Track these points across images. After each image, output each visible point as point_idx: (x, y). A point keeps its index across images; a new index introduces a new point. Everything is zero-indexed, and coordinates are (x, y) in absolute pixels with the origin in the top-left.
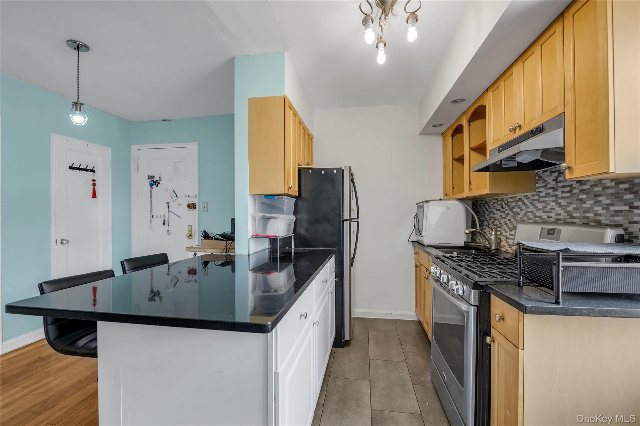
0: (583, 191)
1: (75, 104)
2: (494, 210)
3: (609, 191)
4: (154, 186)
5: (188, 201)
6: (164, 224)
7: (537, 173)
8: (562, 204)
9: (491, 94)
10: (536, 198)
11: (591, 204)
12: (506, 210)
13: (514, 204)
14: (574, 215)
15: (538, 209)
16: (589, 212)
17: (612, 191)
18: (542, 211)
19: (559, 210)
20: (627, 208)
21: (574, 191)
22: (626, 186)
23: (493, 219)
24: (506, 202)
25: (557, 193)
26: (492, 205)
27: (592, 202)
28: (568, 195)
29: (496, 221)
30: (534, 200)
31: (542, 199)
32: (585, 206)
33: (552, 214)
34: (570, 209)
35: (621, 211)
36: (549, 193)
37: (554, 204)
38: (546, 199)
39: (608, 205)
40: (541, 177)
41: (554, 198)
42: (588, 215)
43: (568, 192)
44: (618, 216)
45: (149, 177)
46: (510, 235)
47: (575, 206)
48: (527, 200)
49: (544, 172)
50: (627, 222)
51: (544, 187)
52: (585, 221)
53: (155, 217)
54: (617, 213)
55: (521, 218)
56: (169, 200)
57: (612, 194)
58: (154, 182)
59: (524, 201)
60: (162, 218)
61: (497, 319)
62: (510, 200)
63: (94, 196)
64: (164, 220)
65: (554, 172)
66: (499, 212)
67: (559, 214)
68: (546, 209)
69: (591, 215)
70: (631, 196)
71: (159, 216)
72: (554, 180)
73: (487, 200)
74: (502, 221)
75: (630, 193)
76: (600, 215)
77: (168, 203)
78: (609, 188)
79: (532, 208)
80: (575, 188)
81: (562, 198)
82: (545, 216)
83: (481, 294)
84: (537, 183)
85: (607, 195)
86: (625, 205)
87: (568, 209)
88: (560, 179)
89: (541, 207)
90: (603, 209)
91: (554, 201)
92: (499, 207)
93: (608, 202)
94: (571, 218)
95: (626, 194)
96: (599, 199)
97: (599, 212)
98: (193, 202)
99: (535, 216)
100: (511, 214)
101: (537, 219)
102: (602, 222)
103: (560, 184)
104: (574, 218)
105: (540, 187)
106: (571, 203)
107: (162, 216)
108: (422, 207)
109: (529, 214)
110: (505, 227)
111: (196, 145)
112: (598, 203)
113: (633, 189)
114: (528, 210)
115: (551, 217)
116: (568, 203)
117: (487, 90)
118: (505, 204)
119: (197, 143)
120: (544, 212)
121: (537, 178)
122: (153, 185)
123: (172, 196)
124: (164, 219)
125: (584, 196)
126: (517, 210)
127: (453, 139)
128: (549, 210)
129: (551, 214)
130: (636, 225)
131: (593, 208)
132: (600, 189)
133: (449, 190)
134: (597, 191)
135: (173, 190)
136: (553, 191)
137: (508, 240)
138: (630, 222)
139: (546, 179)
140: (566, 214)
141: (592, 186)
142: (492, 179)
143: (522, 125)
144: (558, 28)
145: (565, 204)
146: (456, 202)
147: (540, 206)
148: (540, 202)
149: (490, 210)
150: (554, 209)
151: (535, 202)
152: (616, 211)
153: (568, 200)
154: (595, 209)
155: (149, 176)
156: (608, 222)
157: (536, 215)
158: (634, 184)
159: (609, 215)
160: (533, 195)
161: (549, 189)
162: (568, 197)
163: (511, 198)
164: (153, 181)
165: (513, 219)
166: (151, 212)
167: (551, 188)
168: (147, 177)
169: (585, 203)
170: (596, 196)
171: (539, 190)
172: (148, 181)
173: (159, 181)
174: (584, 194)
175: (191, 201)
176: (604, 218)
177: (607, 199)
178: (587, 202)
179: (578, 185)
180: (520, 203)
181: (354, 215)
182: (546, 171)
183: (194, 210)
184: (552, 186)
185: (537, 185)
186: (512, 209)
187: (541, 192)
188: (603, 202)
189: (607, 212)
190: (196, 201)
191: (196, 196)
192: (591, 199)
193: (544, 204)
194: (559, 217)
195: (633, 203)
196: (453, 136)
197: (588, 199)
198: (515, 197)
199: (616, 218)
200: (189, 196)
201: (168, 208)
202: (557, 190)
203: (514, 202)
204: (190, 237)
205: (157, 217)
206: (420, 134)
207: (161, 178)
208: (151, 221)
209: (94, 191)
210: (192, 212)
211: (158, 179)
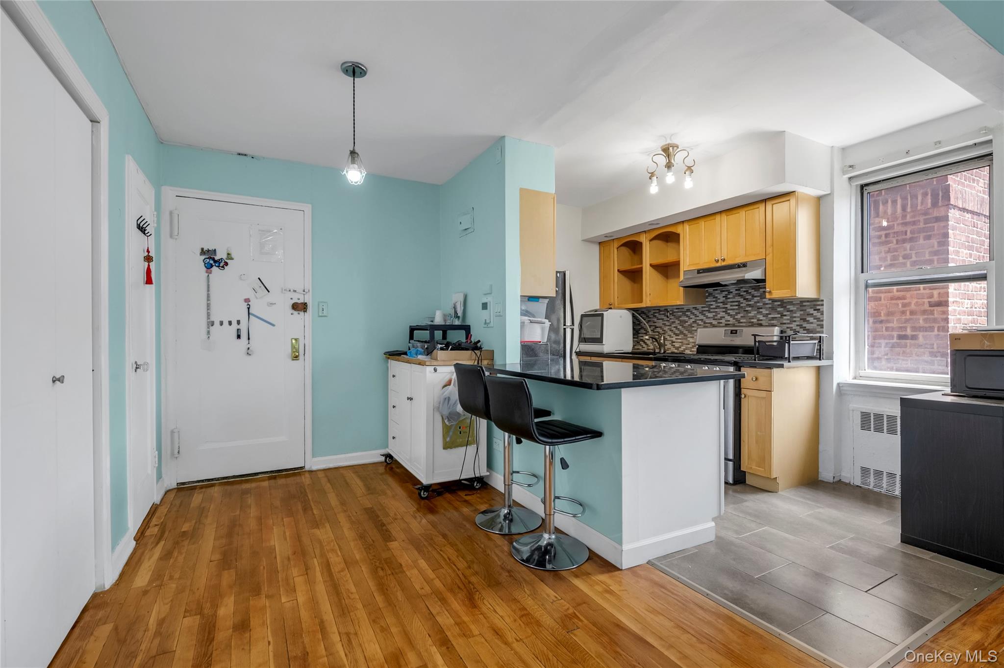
0: (749, 305)
1: (352, 153)
2: (655, 320)
3: (767, 306)
4: (215, 269)
5: (291, 299)
6: (239, 337)
7: (707, 290)
8: (731, 314)
9: (687, 227)
10: (707, 309)
11: (755, 314)
12: (670, 319)
13: (681, 314)
14: (741, 321)
15: (707, 317)
16: (753, 319)
17: (770, 306)
18: (712, 319)
19: (728, 318)
20: (779, 316)
21: (742, 305)
22: (779, 303)
23: (654, 327)
24: (671, 312)
25: (726, 306)
26: (652, 315)
27: (756, 312)
28: (737, 307)
29: (657, 329)
30: (705, 311)
31: (712, 310)
32: (749, 315)
33: (723, 321)
34: (739, 316)
35: (776, 318)
36: (719, 306)
37: (724, 313)
38: (716, 310)
39: (767, 314)
40: (712, 294)
41: (724, 310)
42: (752, 320)
43: (736, 305)
44: (773, 320)
45: (203, 252)
46: (676, 339)
47: (742, 315)
48: (696, 311)
49: (714, 290)
50: (779, 323)
51: (714, 301)
52: (750, 324)
53: (217, 323)
54: (773, 318)
55: (689, 325)
56: (250, 295)
57: (770, 308)
58: (215, 261)
59: (693, 312)
60: (235, 325)
61: (754, 380)
62: (677, 310)
63: (149, 280)
64: (238, 330)
65: (724, 291)
66: (661, 321)
67: (729, 321)
68: (716, 318)
69: (755, 321)
70: (782, 309)
71: (226, 323)
72: (723, 297)
73: (643, 310)
74: (666, 328)
75: (782, 307)
76: (761, 320)
77: (247, 300)
78: (767, 304)
79: (701, 317)
80: (742, 303)
81: (731, 309)
84: (707, 298)
85: (766, 309)
86: (778, 314)
87: (736, 317)
88: (729, 296)
89: (712, 316)
90: (764, 316)
91: (723, 312)
92: (662, 317)
93: (767, 312)
94: (738, 323)
95: (779, 308)
96: (761, 310)
97: (761, 319)
98: (301, 301)
99: (705, 323)
100: (677, 322)
101: (707, 325)
102: (763, 324)
103: (729, 300)
104: (742, 323)
105: (711, 301)
106: (739, 313)
107: (234, 323)
108: (601, 316)
109: (698, 322)
110: (670, 333)
111: (308, 208)
112: (760, 313)
113: (783, 305)
114: (698, 318)
115: (721, 323)
116: (736, 313)
117: (683, 222)
118: (670, 314)
119: (310, 206)
120: (714, 319)
121: (707, 294)
122: (212, 266)
123: (257, 288)
124: (239, 327)
125: (750, 309)
126: (684, 318)
127: (618, 251)
128: (719, 318)
129: (721, 321)
130: (784, 325)
131: (756, 316)
132: (762, 304)
133: (614, 300)
134: (759, 306)
135: (259, 278)
136: (723, 304)
137: (674, 344)
138: (781, 324)
139: (716, 296)
140: (735, 320)
141: (755, 302)
144: (762, 206)
145: (734, 313)
146: (625, 311)
147: (710, 315)
148: (709, 311)
149: (649, 319)
150: (724, 317)
151: (704, 312)
152: (772, 318)
153: (737, 311)
154: (758, 316)
155: (202, 249)
156: (767, 324)
157: (707, 322)
158: (784, 303)
159: (767, 320)
160: (703, 307)
161: (719, 303)
162: (737, 309)
163: (677, 309)
164: (213, 259)
165: (680, 326)
166: (208, 315)
167: (721, 302)
168: (200, 251)
169: (750, 313)
170: (758, 308)
171: (709, 303)
172: (199, 261)
173: (226, 261)
174: (750, 307)
175: (299, 298)
176: (764, 322)
177: (766, 310)
178: (752, 312)
179: (745, 301)
180: (688, 313)
181: (570, 323)
182: (717, 290)
183: (302, 313)
184: (722, 301)
185: (707, 300)
186: (678, 318)
187: (712, 305)
188: (764, 312)
189: (766, 319)
190: (308, 299)
191: (309, 291)
192: (755, 310)
193: (714, 314)
194: (729, 323)
195: (783, 313)
196: (618, 248)
197: (752, 310)
198: (683, 308)
199: (772, 322)
200: (295, 291)
201: (249, 308)
202: (727, 304)
203: (681, 312)
204: (296, 358)
205: (221, 323)
206: (583, 240)
207: (233, 256)
208: (209, 332)
209: (149, 271)
210: (299, 316)
211: (224, 256)
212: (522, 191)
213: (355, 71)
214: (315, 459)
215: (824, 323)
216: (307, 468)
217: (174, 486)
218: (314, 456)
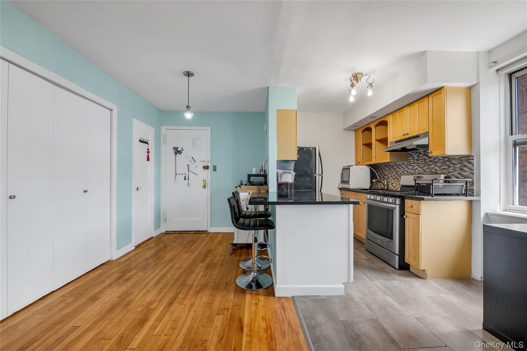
0: (431, 161)
1: (187, 107)
2: (384, 171)
3: (441, 161)
4: (178, 154)
5: (203, 164)
6: (185, 179)
7: (409, 153)
8: (421, 166)
9: (391, 117)
10: (409, 164)
11: (433, 166)
12: (391, 170)
13: (396, 167)
14: (427, 171)
15: (409, 169)
16: (433, 169)
17: (442, 161)
18: (411, 170)
19: (419, 169)
20: (447, 167)
21: (427, 161)
22: (447, 159)
23: (384, 175)
24: (392, 166)
25: (419, 162)
26: (383, 168)
27: (434, 165)
28: (424, 162)
29: (385, 176)
30: (407, 165)
31: (411, 165)
32: (431, 167)
33: (417, 171)
34: (425, 168)
35: (445, 168)
36: (415, 162)
37: (417, 166)
38: (413, 164)
39: (440, 166)
40: (411, 155)
41: (417, 164)
42: (432, 170)
43: (424, 161)
44: (444, 170)
45: (174, 148)
46: (394, 182)
47: (427, 167)
48: (403, 165)
49: (412, 152)
50: (447, 172)
51: (412, 159)
52: (431, 173)
53: (178, 174)
54: (444, 169)
55: (400, 174)
56: (189, 163)
57: (442, 162)
58: (178, 152)
59: (402, 166)
60: (184, 175)
61: (410, 207)
62: (394, 165)
63: (148, 159)
64: (185, 177)
65: (417, 153)
66: (387, 171)
67: (420, 171)
68: (413, 169)
69: (433, 170)
70: (449, 163)
71: (181, 174)
72: (417, 156)
73: (379, 165)
74: (389, 176)
75: (448, 162)
76: (437, 170)
77: (188, 165)
78: (440, 160)
79: (406, 169)
80: (427, 160)
81: (421, 164)
82: (413, 172)
83: (401, 200)
84: (409, 157)
85: (440, 163)
86: (447, 166)
87: (424, 168)
88: (420, 156)
89: (411, 168)
90: (438, 168)
91: (417, 165)
92: (388, 169)
93: (441, 165)
94: (425, 172)
95: (447, 162)
96: (437, 164)
97: (437, 169)
98: (207, 165)
99: (408, 172)
100: (395, 172)
101: (409, 173)
102: (438, 173)
103: (420, 158)
104: (426, 172)
105: (411, 159)
106: (425, 166)
107: (184, 174)
108: (349, 169)
109: (404, 171)
110: (391, 178)
111: (209, 128)
112: (436, 165)
113: (449, 160)
114: (404, 169)
115: (416, 172)
116: (424, 166)
117: (389, 114)
118: (391, 167)
119: (210, 127)
120: (412, 170)
121: (409, 155)
122: (177, 153)
123: (191, 161)
124: (185, 175)
125: (431, 163)
126: (398, 170)
127: (362, 134)
128: (415, 169)
129: (416, 171)
130: (450, 173)
131: (434, 168)
132: (437, 160)
133: (360, 160)
134: (436, 161)
135: (192, 157)
136: (417, 161)
137: (393, 184)
138: (448, 172)
139: (413, 156)
140: (423, 170)
141: (434, 159)
142: (391, 156)
143: (409, 133)
144: (426, 99)
145: (423, 166)
146: (366, 166)
147: (410, 167)
148: (410, 166)
149: (382, 171)
150: (417, 169)
151: (407, 166)
152: (443, 168)
153: (424, 165)
154: (435, 168)
155: (174, 147)
156: (440, 173)
157: (409, 171)
158: (450, 158)
159: (441, 170)
160: (407, 163)
161: (415, 160)
162: (424, 163)
163: (394, 164)
164: (177, 151)
165: (396, 174)
166: (175, 171)
167: (416, 160)
168: (173, 148)
169: (431, 166)
170: (435, 163)
171: (410, 161)
172: (173, 151)
173: (181, 151)
174: (431, 162)
175: (206, 164)
176: (439, 171)
177: (440, 164)
179: (428, 158)
180: (400, 167)
181: (321, 173)
182: (413, 152)
183: (207, 170)
184: (416, 159)
185: (409, 158)
186: (395, 169)
187: (411, 161)
188: (438, 165)
189: (440, 169)
190: (209, 164)
191: (209, 161)
192: (434, 164)
193: (412, 167)
194: (420, 172)
195: (449, 165)
196: (362, 132)
197: (432, 164)
198: (397, 164)
199: (443, 171)
200: (204, 161)
201: (188, 168)
202: (419, 161)
203: (396, 166)
204: (204, 187)
205: (180, 174)
206: (344, 130)
207: (183, 149)
208: (175, 177)
209: (148, 156)
210: (206, 171)
211: (181, 150)
212: (277, 110)
213: (189, 74)
214: (211, 228)
215: (475, 171)
216: (209, 231)
217: (164, 232)
218: (211, 227)
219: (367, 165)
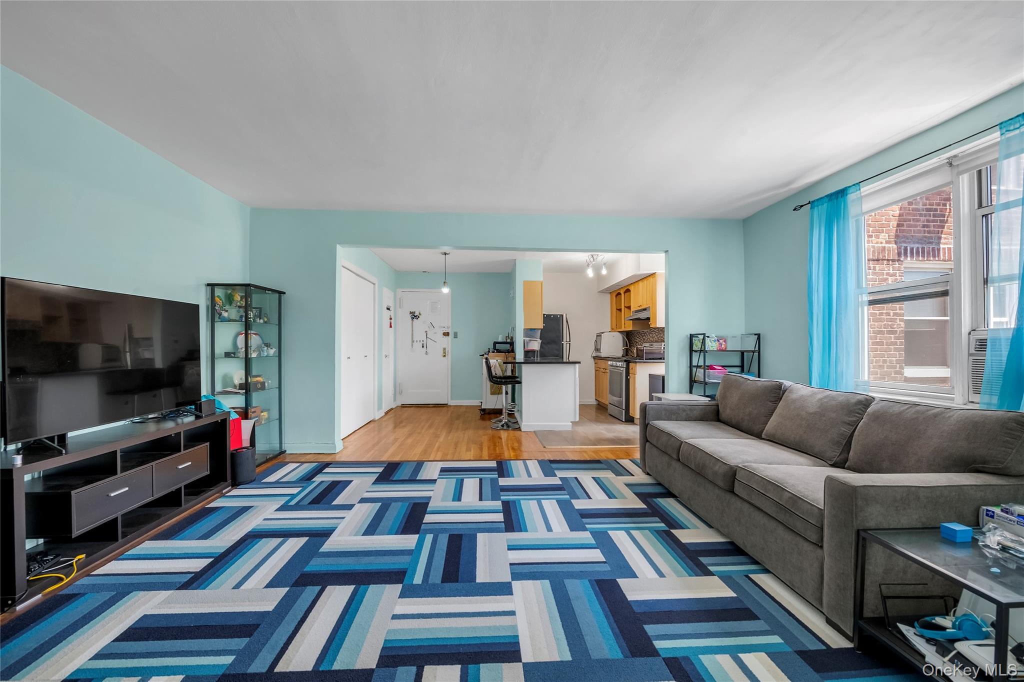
1: (445, 282)
4: (415, 319)
5: (443, 331)
6: (423, 347)
9: (632, 287)
15: (650, 337)
37: (655, 335)
38: (653, 333)
45: (411, 313)
53: (415, 341)
56: (427, 329)
58: (415, 316)
60: (422, 342)
61: (631, 368)
63: (391, 327)
64: (423, 344)
71: (418, 341)
77: (426, 332)
82: (652, 339)
83: (627, 364)
89: (652, 336)
94: (659, 340)
98: (447, 331)
107: (422, 341)
108: (601, 336)
117: (632, 283)
123: (430, 326)
126: (644, 337)
127: (615, 298)
133: (614, 327)
135: (431, 322)
140: (658, 338)
142: (633, 324)
143: (641, 305)
144: (649, 278)
146: (618, 333)
150: (655, 337)
155: (410, 311)
157: (650, 339)
160: (649, 331)
166: (412, 338)
172: (409, 316)
173: (419, 316)
175: (446, 330)
181: (568, 340)
183: (447, 337)
186: (642, 337)
190: (450, 331)
191: (450, 327)
196: (616, 296)
200: (444, 327)
201: (427, 335)
204: (444, 356)
205: (417, 341)
207: (421, 314)
208: (412, 345)
209: (391, 323)
210: (446, 338)
211: (418, 314)
212: (524, 282)
213: (445, 254)
214: (452, 401)
216: (449, 404)
217: (400, 405)
218: (452, 399)
219: (620, 332)
